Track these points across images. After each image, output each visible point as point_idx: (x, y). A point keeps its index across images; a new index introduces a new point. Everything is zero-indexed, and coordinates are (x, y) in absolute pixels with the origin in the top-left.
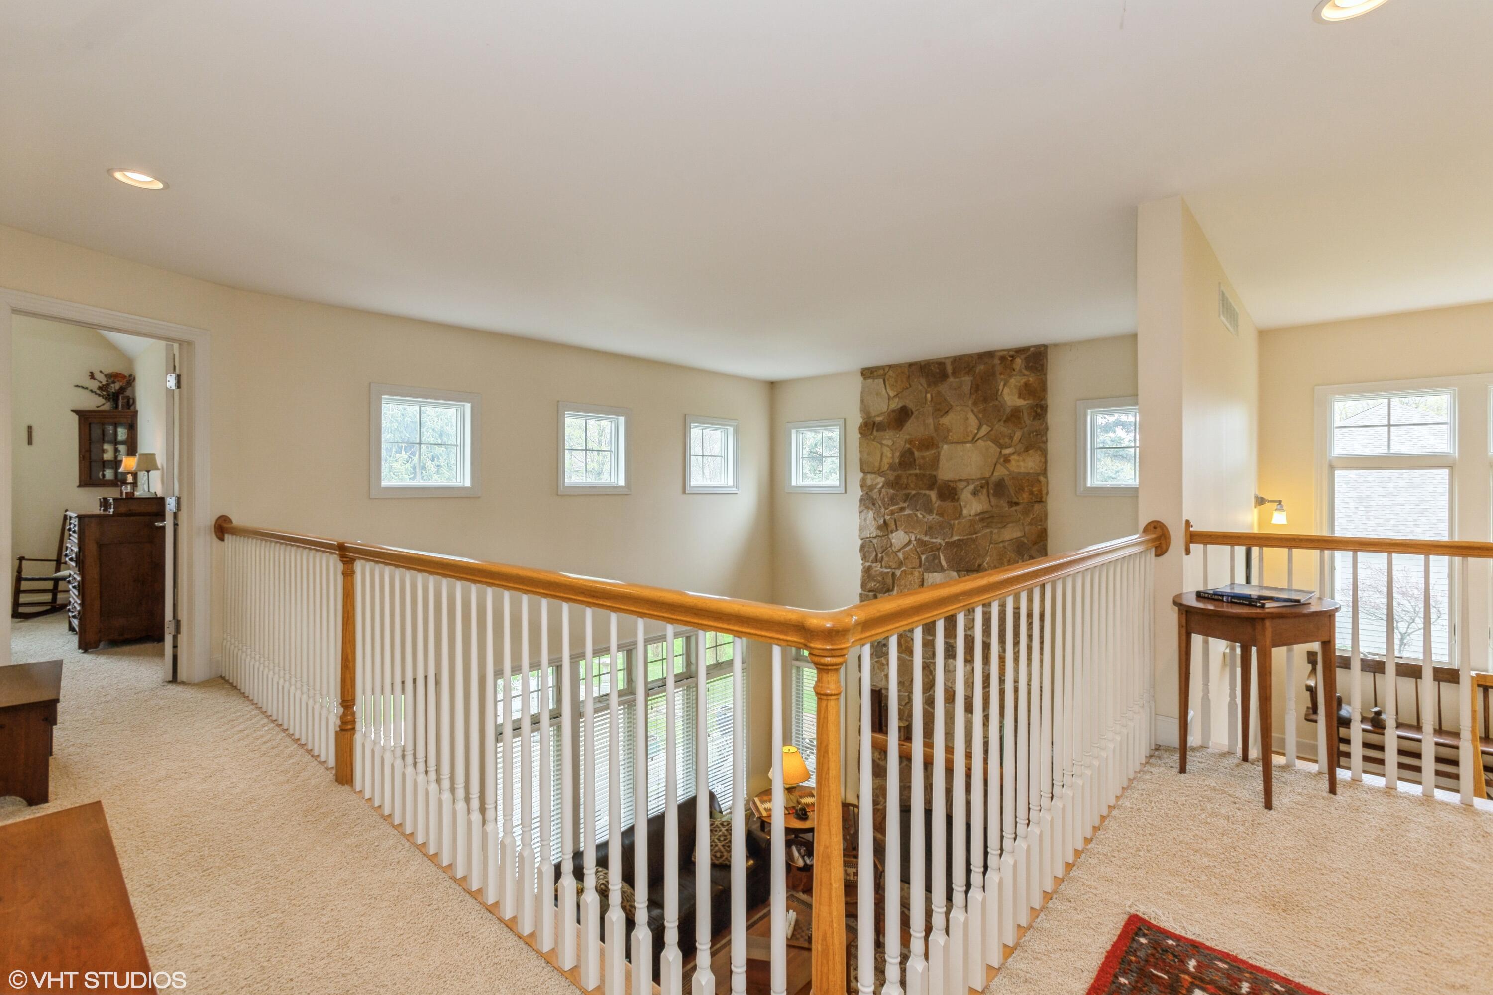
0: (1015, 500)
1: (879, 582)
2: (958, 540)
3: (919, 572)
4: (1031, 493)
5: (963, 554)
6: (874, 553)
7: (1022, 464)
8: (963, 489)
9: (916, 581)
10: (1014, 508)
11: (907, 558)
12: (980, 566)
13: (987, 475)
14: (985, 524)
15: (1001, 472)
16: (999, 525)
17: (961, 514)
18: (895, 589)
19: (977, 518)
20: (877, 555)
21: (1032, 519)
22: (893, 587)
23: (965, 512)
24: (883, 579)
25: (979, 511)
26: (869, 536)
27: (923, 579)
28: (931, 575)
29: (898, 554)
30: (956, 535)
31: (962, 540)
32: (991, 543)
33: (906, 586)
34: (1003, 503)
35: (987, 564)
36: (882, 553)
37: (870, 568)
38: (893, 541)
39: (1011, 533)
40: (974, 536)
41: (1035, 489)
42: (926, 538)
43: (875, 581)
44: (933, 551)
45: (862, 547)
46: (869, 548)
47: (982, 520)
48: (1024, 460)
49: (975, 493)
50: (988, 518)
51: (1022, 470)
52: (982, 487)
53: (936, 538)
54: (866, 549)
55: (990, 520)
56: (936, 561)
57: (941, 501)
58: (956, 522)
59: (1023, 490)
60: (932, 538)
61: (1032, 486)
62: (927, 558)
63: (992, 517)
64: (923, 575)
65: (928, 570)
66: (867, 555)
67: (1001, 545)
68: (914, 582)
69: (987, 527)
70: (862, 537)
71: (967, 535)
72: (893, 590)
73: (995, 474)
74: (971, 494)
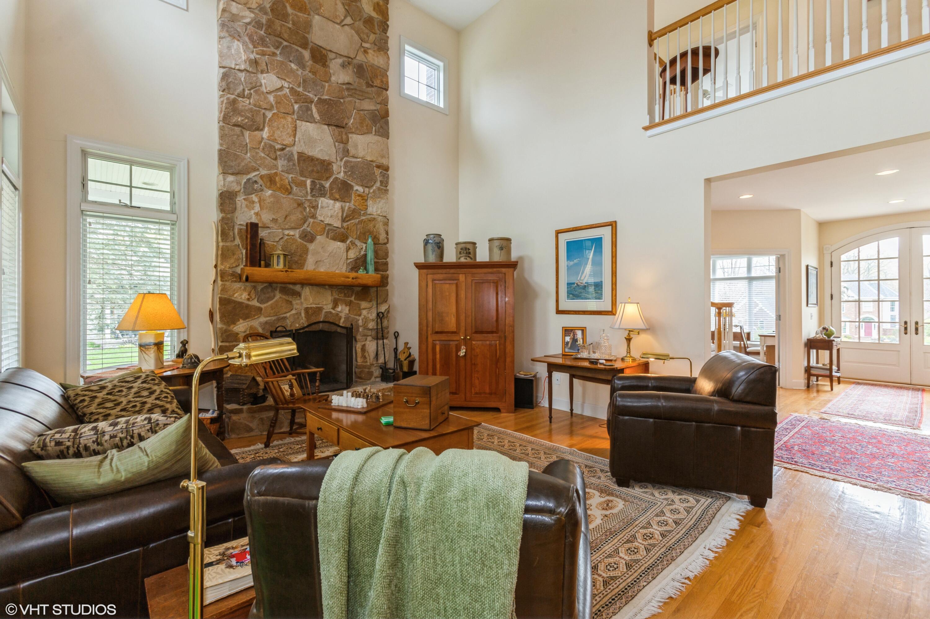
0: (371, 83)
1: (247, 118)
2: (330, 99)
3: (292, 118)
4: (382, 82)
5: (333, 111)
6: (241, 88)
7: (376, 58)
8: (331, 60)
9: (290, 126)
10: (369, 89)
11: (279, 103)
12: (346, 124)
13: (352, 57)
14: (350, 93)
15: (361, 58)
16: (360, 98)
17: (330, 80)
18: (266, 129)
19: (344, 87)
20: (244, 90)
21: (382, 100)
22: (264, 127)
23: (333, 78)
24: (253, 116)
25: (346, 82)
26: (233, 66)
27: (296, 125)
28: (304, 123)
29: (269, 96)
30: (326, 95)
31: (333, 101)
32: (354, 109)
33: (278, 128)
34: (363, 82)
35: (352, 124)
36: (250, 90)
37: (234, 101)
38: (263, 81)
39: (368, 105)
40: (342, 100)
41: (384, 80)
42: (300, 89)
43: (242, 116)
44: (306, 102)
45: (225, 77)
46: (236, 79)
47: (348, 89)
48: (377, 57)
49: (343, 66)
50: (352, 89)
51: (376, 63)
52: (349, 63)
53: (309, 92)
54: (230, 80)
55: (353, 91)
56: (309, 112)
57: (314, 62)
58: (327, 84)
59: (377, 77)
60: (305, 91)
61: (383, 77)
62: (300, 107)
63: (356, 89)
64: (296, 122)
65: (300, 118)
66: (232, 86)
67: (361, 112)
68: (287, 125)
69: (351, 96)
70: (224, 64)
71: (336, 98)
72: (262, 130)
73: (357, 58)
74: (341, 65)
